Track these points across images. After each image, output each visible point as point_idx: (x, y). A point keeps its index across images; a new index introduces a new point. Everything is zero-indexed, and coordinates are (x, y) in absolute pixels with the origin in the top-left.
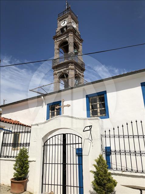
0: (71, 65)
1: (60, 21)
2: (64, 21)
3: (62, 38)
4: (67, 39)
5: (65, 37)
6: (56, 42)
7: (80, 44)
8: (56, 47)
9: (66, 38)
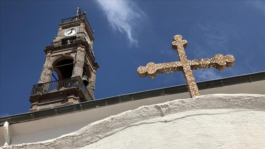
0: (74, 99)
1: (63, 29)
2: (72, 30)
3: (63, 53)
4: (73, 55)
5: (70, 51)
6: (50, 56)
7: (92, 71)
8: (49, 63)
9: (72, 53)
